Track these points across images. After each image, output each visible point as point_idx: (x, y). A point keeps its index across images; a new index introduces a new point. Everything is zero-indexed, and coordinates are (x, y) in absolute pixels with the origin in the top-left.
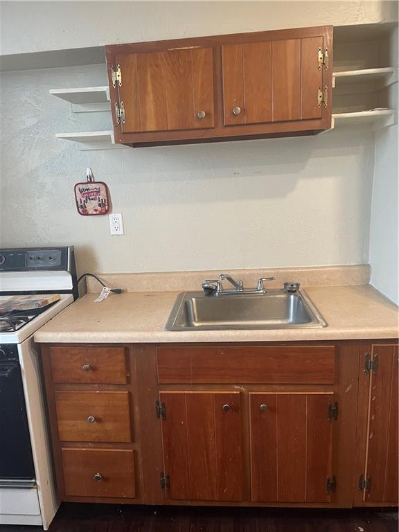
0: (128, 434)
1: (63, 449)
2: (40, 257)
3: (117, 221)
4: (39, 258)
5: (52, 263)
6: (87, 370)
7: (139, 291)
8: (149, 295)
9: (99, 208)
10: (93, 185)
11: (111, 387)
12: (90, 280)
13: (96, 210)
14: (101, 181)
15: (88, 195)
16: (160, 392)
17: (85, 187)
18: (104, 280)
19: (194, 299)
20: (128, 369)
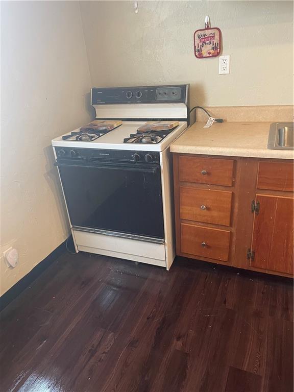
0: (228, 220)
1: (182, 224)
2: (166, 92)
3: (226, 62)
4: (165, 94)
5: (174, 98)
6: (204, 174)
7: (237, 121)
8: (245, 124)
9: (212, 51)
10: (210, 30)
11: (220, 187)
12: (199, 111)
13: (209, 53)
14: (216, 27)
15: (204, 39)
16: (257, 195)
17: (203, 33)
18: (210, 112)
19: (286, 128)
20: (234, 176)
